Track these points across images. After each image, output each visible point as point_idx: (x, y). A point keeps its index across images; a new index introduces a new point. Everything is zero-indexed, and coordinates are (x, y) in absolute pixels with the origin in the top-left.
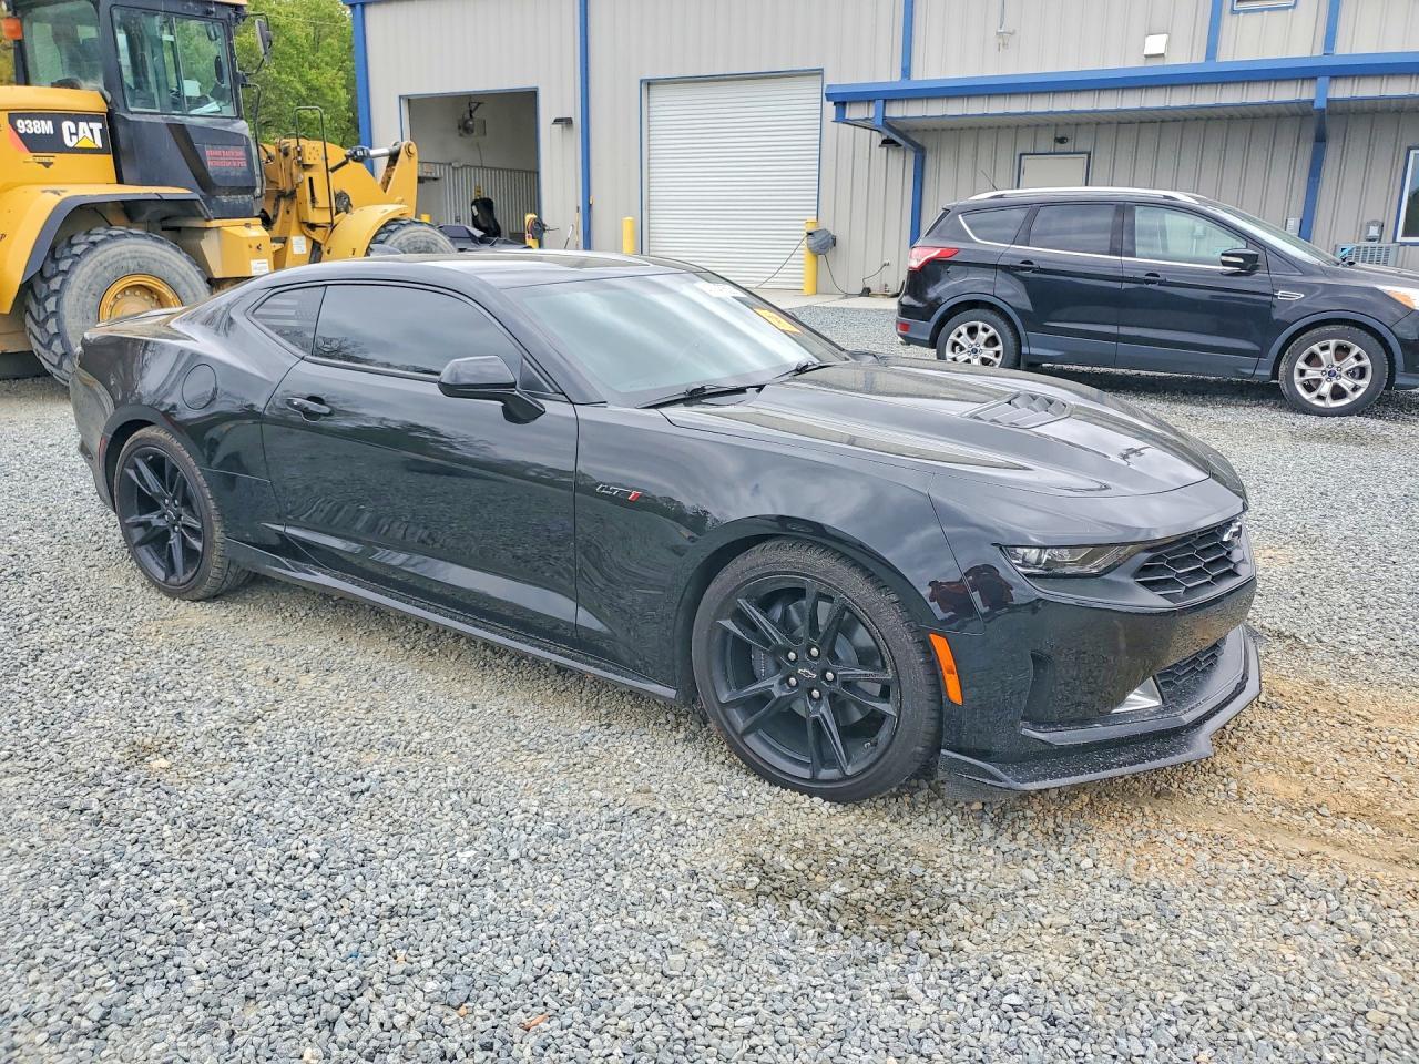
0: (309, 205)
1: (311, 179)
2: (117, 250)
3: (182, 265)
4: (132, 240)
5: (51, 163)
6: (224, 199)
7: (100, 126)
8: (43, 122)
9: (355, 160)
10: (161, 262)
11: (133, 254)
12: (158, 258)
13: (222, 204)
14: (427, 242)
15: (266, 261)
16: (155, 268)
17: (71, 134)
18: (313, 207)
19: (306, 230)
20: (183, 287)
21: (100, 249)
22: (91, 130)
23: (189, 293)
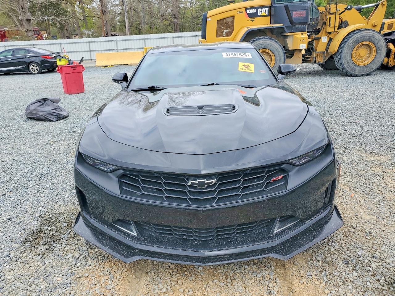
0: (328, 26)
1: (330, 18)
2: (259, 42)
3: (277, 46)
4: (264, 40)
5: (254, 20)
6: (297, 26)
7: (268, 9)
8: (254, 10)
9: (348, 10)
10: (270, 45)
11: (263, 43)
12: (270, 44)
13: (296, 28)
14: (370, 36)
15: (305, 44)
16: (269, 47)
17: (260, 12)
18: (329, 27)
19: (327, 34)
20: (276, 52)
21: (255, 42)
22: (266, 10)
23: (277, 54)
